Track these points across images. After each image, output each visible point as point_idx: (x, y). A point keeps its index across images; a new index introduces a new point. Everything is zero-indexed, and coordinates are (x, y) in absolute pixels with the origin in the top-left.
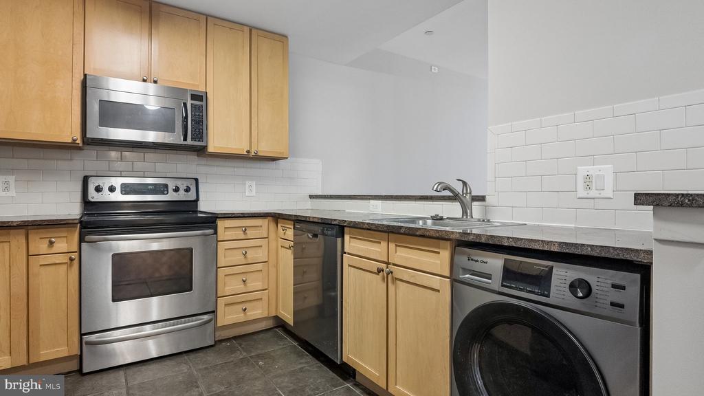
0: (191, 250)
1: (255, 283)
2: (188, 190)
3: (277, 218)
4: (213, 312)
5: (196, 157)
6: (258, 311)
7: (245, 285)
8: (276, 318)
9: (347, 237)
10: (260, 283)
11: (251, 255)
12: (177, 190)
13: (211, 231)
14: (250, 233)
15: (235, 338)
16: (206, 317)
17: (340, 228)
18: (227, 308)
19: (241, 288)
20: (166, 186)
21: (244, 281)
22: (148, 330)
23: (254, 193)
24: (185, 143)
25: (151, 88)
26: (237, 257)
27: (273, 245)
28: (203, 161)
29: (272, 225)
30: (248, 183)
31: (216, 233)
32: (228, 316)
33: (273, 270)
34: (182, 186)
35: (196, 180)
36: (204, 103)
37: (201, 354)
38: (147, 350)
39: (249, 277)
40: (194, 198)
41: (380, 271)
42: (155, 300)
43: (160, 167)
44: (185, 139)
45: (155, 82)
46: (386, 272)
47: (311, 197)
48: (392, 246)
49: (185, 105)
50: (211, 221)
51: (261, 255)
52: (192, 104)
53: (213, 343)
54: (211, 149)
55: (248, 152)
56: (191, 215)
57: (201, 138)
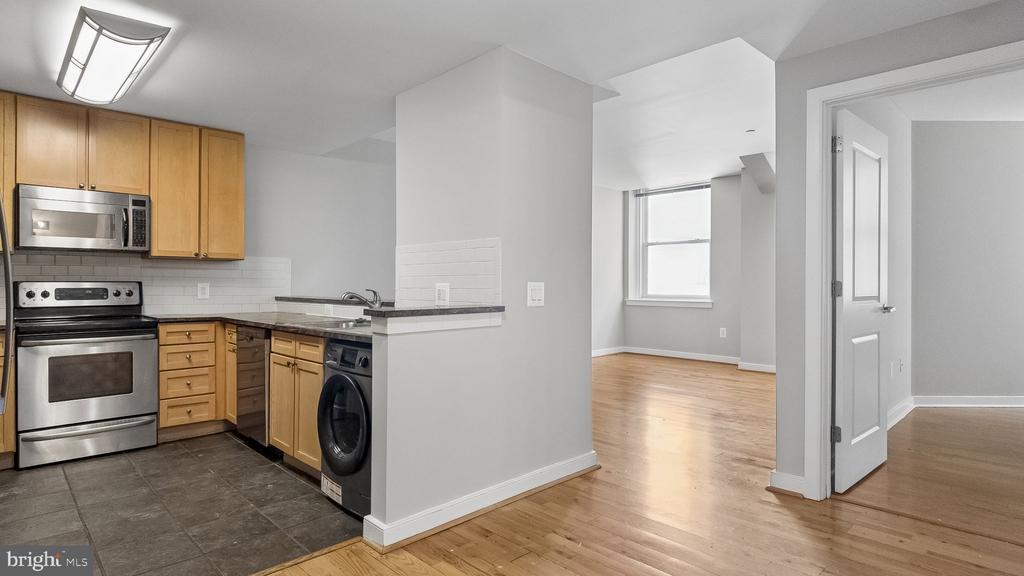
0: (130, 354)
1: (201, 387)
2: (130, 294)
3: (224, 322)
4: (155, 413)
5: (140, 259)
6: (203, 414)
7: (190, 388)
8: (226, 421)
9: (273, 339)
10: (207, 387)
11: (196, 359)
12: (117, 294)
13: (153, 335)
14: (195, 338)
15: (180, 440)
16: (147, 418)
17: (268, 332)
18: (170, 410)
19: (185, 391)
20: (106, 290)
21: (188, 384)
22: (83, 429)
23: (207, 296)
24: (126, 248)
25: (88, 195)
26: (182, 362)
27: (221, 349)
28: (148, 263)
29: (220, 330)
30: (200, 285)
31: (157, 337)
32: (170, 418)
33: (220, 375)
34: (124, 289)
35: (140, 284)
36: (146, 208)
37: (142, 453)
38: (83, 448)
39: (195, 382)
40: (137, 302)
41: (289, 364)
42: (93, 402)
43: (99, 270)
44: (126, 245)
45: (93, 189)
46: (293, 365)
47: (277, 299)
48: (298, 343)
49: (126, 211)
50: (152, 326)
51: (209, 359)
52: (133, 210)
53: (155, 443)
54: (155, 253)
55: (197, 255)
56: (134, 320)
57: (143, 243)
